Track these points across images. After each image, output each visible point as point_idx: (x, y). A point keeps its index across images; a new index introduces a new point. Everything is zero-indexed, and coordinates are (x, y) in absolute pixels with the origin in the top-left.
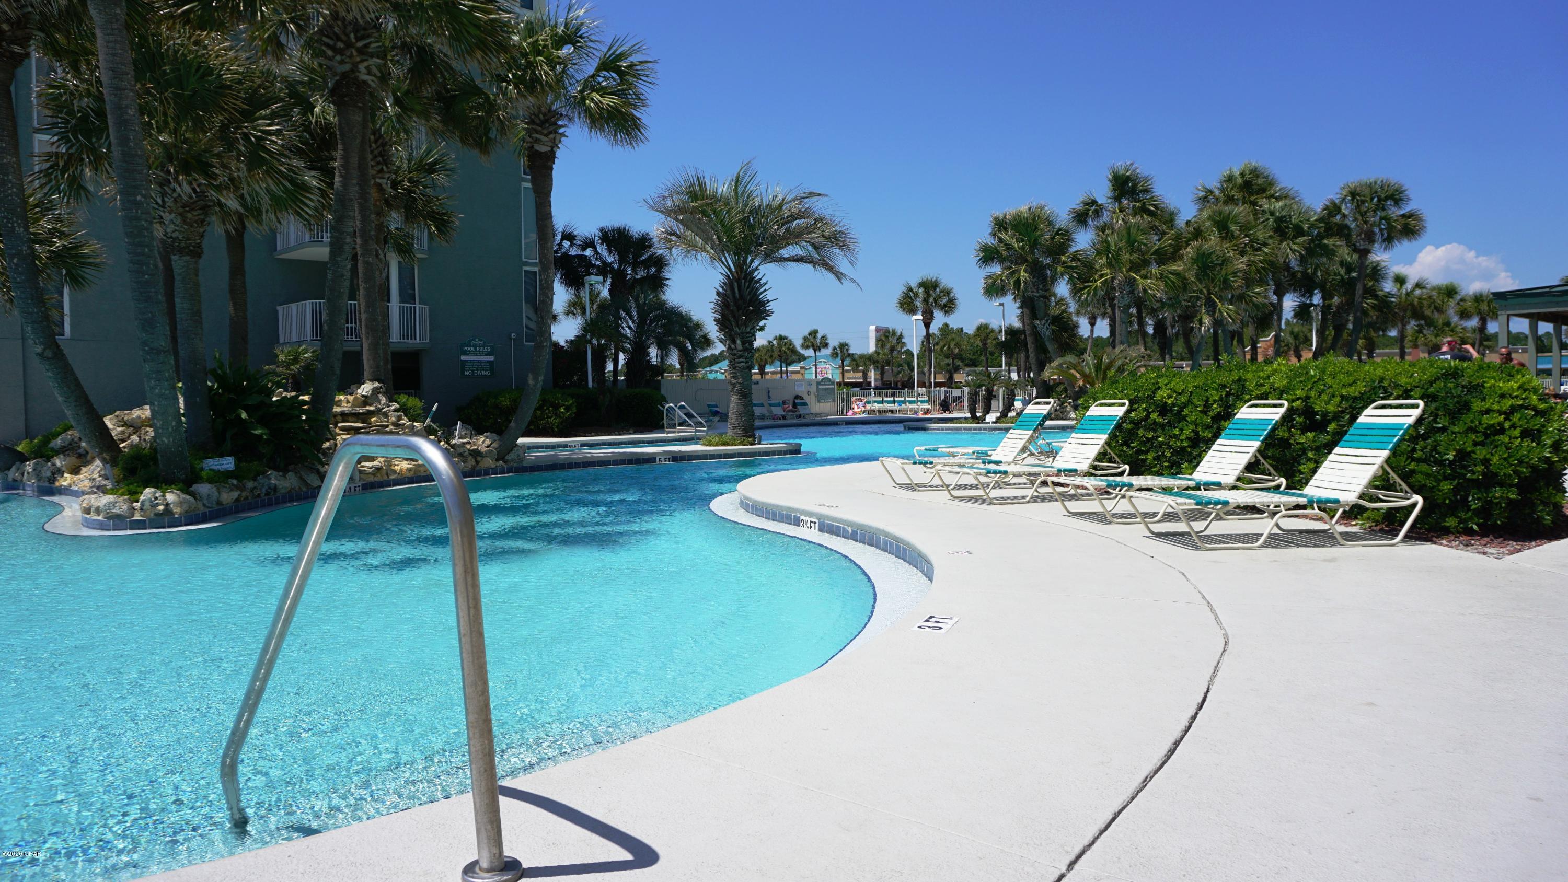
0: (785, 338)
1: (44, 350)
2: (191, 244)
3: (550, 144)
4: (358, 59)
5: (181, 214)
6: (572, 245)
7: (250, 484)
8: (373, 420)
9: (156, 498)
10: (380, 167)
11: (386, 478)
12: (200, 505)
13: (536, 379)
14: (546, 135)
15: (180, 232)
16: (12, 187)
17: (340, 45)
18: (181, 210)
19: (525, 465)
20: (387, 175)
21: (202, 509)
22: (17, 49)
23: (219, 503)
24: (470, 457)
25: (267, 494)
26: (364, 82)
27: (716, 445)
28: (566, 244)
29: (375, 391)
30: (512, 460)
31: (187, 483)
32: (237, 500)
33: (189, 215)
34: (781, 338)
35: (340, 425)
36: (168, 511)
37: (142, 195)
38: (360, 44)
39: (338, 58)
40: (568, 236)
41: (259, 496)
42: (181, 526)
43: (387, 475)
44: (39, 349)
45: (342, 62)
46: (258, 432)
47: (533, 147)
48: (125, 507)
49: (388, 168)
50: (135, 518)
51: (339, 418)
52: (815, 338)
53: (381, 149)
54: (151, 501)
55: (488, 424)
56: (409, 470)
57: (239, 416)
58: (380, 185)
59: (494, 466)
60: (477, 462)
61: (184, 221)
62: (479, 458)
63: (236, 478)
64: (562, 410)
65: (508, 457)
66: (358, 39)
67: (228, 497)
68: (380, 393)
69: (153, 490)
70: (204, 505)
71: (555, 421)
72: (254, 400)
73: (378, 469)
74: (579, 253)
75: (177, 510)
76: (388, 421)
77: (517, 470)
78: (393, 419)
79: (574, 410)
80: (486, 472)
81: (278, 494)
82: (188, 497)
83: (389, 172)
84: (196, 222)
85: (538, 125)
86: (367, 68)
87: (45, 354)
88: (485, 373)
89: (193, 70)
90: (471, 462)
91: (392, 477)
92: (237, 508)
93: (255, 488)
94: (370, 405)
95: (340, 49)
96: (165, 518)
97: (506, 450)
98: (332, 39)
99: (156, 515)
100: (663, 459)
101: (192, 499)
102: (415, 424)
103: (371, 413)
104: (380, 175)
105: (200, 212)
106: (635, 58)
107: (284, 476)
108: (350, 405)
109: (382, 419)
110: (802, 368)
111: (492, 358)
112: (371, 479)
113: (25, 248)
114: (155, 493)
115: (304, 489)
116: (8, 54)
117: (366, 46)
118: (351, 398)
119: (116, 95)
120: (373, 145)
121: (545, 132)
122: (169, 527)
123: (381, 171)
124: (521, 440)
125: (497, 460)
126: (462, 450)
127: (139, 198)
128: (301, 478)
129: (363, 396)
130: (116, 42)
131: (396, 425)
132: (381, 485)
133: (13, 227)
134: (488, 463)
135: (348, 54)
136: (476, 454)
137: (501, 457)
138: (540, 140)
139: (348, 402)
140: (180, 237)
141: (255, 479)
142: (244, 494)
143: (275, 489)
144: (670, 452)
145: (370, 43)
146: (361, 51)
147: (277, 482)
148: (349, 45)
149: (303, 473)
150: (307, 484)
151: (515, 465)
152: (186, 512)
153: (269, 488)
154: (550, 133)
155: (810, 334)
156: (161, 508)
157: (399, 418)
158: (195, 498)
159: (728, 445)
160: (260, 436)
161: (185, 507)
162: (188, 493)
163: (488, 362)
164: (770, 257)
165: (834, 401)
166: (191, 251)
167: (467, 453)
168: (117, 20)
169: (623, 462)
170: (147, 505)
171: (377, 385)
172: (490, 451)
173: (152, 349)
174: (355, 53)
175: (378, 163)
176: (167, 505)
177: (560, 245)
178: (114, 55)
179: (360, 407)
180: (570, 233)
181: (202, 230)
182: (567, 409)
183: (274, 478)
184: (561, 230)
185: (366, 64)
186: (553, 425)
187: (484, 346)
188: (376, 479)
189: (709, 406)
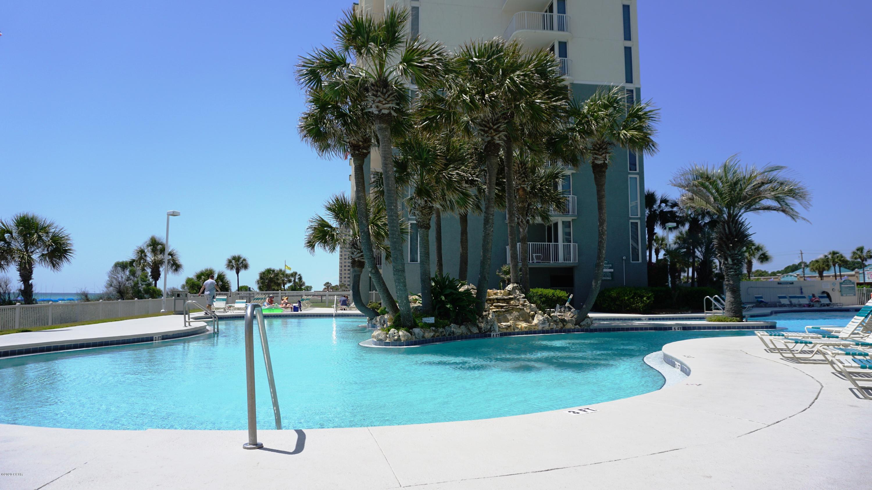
0: (837, 253)
1: (372, 270)
2: (425, 224)
3: (603, 159)
4: (495, 134)
5: (421, 211)
6: (666, 205)
7: (441, 330)
8: (512, 302)
9: (395, 333)
10: (523, 179)
11: (513, 331)
12: (414, 337)
13: (596, 283)
14: (601, 155)
15: (421, 218)
16: (362, 205)
17: (486, 129)
18: (421, 209)
19: (591, 328)
20: (527, 183)
21: (414, 339)
22: (365, 151)
23: (423, 337)
24: (560, 323)
25: (449, 335)
26: (498, 144)
27: (715, 321)
28: (663, 205)
29: (514, 288)
30: (584, 325)
31: (409, 328)
32: (433, 337)
33: (424, 211)
34: (834, 253)
35: (494, 304)
36: (399, 339)
37: (394, 206)
38: (495, 127)
39: (486, 135)
40: (664, 201)
41: (444, 335)
42: (404, 346)
43: (514, 329)
44: (370, 269)
45: (487, 136)
46: (448, 306)
47: (594, 162)
48: (383, 336)
49: (527, 179)
50: (387, 341)
51: (496, 301)
52: (862, 252)
53: (524, 170)
54: (393, 334)
55: (605, 306)
56: (526, 328)
57: (441, 299)
58: (524, 188)
59: (573, 328)
60: (564, 325)
61: (422, 214)
62: (565, 323)
63: (435, 327)
64: (645, 299)
65: (582, 324)
66: (494, 125)
67: (429, 335)
68: (517, 289)
69: (394, 329)
70: (416, 338)
71: (640, 305)
72: (448, 291)
73: (509, 326)
74: (670, 209)
75: (402, 339)
76: (519, 303)
77: (587, 331)
78: (521, 302)
79: (653, 299)
80: (569, 331)
81: (455, 335)
82: (408, 334)
83: (528, 181)
84: (427, 214)
85: (597, 150)
86: (499, 137)
87: (372, 272)
88: (609, 278)
89: (425, 150)
90: (560, 325)
91: (516, 331)
92: (433, 340)
93: (442, 332)
94: (512, 295)
95: (487, 131)
96: (398, 342)
97: (581, 319)
98: (482, 127)
99: (394, 340)
100: (677, 328)
101: (409, 335)
102: (532, 305)
103: (511, 299)
104: (523, 183)
105: (428, 209)
106: (648, 109)
107: (459, 327)
108: (502, 295)
109: (517, 302)
110: (856, 273)
111: (612, 270)
112: (505, 331)
113: (366, 229)
114: (395, 331)
115: (469, 334)
116: (362, 153)
117: (499, 127)
118: (502, 291)
119: (385, 167)
120: (521, 169)
121: (600, 153)
122: (399, 346)
123: (524, 181)
124: (590, 315)
125: (575, 325)
126: (555, 319)
127: (392, 207)
128: (469, 329)
129: (509, 291)
130: (386, 145)
131: (523, 305)
132: (510, 334)
133: (362, 221)
134: (570, 326)
135: (490, 132)
136: (563, 321)
137: (577, 323)
138: (597, 158)
139: (501, 293)
140: (421, 221)
141: (444, 327)
142: (437, 334)
143: (453, 332)
144: (681, 324)
145: (500, 126)
146: (495, 130)
147: (454, 330)
148: (490, 128)
149: (469, 326)
150: (471, 332)
151: (586, 328)
152: (407, 340)
153: (450, 332)
154: (603, 154)
155: (858, 250)
156: (396, 337)
157: (525, 302)
158: (411, 334)
159: (722, 321)
160: (449, 308)
161: (406, 338)
162: (409, 332)
163: (610, 272)
164: (748, 208)
165: (855, 295)
166: (425, 226)
167: (558, 321)
168: (386, 137)
169: (651, 329)
170: (391, 336)
171: (515, 285)
172: (571, 320)
173: (397, 270)
174: (493, 132)
175: (523, 177)
176: (399, 336)
177: (660, 206)
178: (385, 151)
179: (506, 296)
180: (665, 199)
181: (429, 217)
182: (648, 298)
183: (454, 328)
184: (660, 197)
185: (498, 136)
186: (640, 307)
187: (608, 264)
188: (508, 331)
189: (756, 298)
